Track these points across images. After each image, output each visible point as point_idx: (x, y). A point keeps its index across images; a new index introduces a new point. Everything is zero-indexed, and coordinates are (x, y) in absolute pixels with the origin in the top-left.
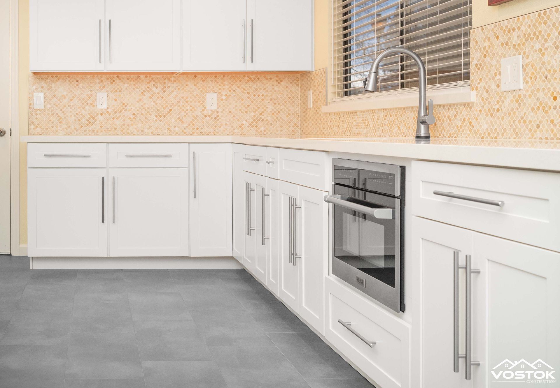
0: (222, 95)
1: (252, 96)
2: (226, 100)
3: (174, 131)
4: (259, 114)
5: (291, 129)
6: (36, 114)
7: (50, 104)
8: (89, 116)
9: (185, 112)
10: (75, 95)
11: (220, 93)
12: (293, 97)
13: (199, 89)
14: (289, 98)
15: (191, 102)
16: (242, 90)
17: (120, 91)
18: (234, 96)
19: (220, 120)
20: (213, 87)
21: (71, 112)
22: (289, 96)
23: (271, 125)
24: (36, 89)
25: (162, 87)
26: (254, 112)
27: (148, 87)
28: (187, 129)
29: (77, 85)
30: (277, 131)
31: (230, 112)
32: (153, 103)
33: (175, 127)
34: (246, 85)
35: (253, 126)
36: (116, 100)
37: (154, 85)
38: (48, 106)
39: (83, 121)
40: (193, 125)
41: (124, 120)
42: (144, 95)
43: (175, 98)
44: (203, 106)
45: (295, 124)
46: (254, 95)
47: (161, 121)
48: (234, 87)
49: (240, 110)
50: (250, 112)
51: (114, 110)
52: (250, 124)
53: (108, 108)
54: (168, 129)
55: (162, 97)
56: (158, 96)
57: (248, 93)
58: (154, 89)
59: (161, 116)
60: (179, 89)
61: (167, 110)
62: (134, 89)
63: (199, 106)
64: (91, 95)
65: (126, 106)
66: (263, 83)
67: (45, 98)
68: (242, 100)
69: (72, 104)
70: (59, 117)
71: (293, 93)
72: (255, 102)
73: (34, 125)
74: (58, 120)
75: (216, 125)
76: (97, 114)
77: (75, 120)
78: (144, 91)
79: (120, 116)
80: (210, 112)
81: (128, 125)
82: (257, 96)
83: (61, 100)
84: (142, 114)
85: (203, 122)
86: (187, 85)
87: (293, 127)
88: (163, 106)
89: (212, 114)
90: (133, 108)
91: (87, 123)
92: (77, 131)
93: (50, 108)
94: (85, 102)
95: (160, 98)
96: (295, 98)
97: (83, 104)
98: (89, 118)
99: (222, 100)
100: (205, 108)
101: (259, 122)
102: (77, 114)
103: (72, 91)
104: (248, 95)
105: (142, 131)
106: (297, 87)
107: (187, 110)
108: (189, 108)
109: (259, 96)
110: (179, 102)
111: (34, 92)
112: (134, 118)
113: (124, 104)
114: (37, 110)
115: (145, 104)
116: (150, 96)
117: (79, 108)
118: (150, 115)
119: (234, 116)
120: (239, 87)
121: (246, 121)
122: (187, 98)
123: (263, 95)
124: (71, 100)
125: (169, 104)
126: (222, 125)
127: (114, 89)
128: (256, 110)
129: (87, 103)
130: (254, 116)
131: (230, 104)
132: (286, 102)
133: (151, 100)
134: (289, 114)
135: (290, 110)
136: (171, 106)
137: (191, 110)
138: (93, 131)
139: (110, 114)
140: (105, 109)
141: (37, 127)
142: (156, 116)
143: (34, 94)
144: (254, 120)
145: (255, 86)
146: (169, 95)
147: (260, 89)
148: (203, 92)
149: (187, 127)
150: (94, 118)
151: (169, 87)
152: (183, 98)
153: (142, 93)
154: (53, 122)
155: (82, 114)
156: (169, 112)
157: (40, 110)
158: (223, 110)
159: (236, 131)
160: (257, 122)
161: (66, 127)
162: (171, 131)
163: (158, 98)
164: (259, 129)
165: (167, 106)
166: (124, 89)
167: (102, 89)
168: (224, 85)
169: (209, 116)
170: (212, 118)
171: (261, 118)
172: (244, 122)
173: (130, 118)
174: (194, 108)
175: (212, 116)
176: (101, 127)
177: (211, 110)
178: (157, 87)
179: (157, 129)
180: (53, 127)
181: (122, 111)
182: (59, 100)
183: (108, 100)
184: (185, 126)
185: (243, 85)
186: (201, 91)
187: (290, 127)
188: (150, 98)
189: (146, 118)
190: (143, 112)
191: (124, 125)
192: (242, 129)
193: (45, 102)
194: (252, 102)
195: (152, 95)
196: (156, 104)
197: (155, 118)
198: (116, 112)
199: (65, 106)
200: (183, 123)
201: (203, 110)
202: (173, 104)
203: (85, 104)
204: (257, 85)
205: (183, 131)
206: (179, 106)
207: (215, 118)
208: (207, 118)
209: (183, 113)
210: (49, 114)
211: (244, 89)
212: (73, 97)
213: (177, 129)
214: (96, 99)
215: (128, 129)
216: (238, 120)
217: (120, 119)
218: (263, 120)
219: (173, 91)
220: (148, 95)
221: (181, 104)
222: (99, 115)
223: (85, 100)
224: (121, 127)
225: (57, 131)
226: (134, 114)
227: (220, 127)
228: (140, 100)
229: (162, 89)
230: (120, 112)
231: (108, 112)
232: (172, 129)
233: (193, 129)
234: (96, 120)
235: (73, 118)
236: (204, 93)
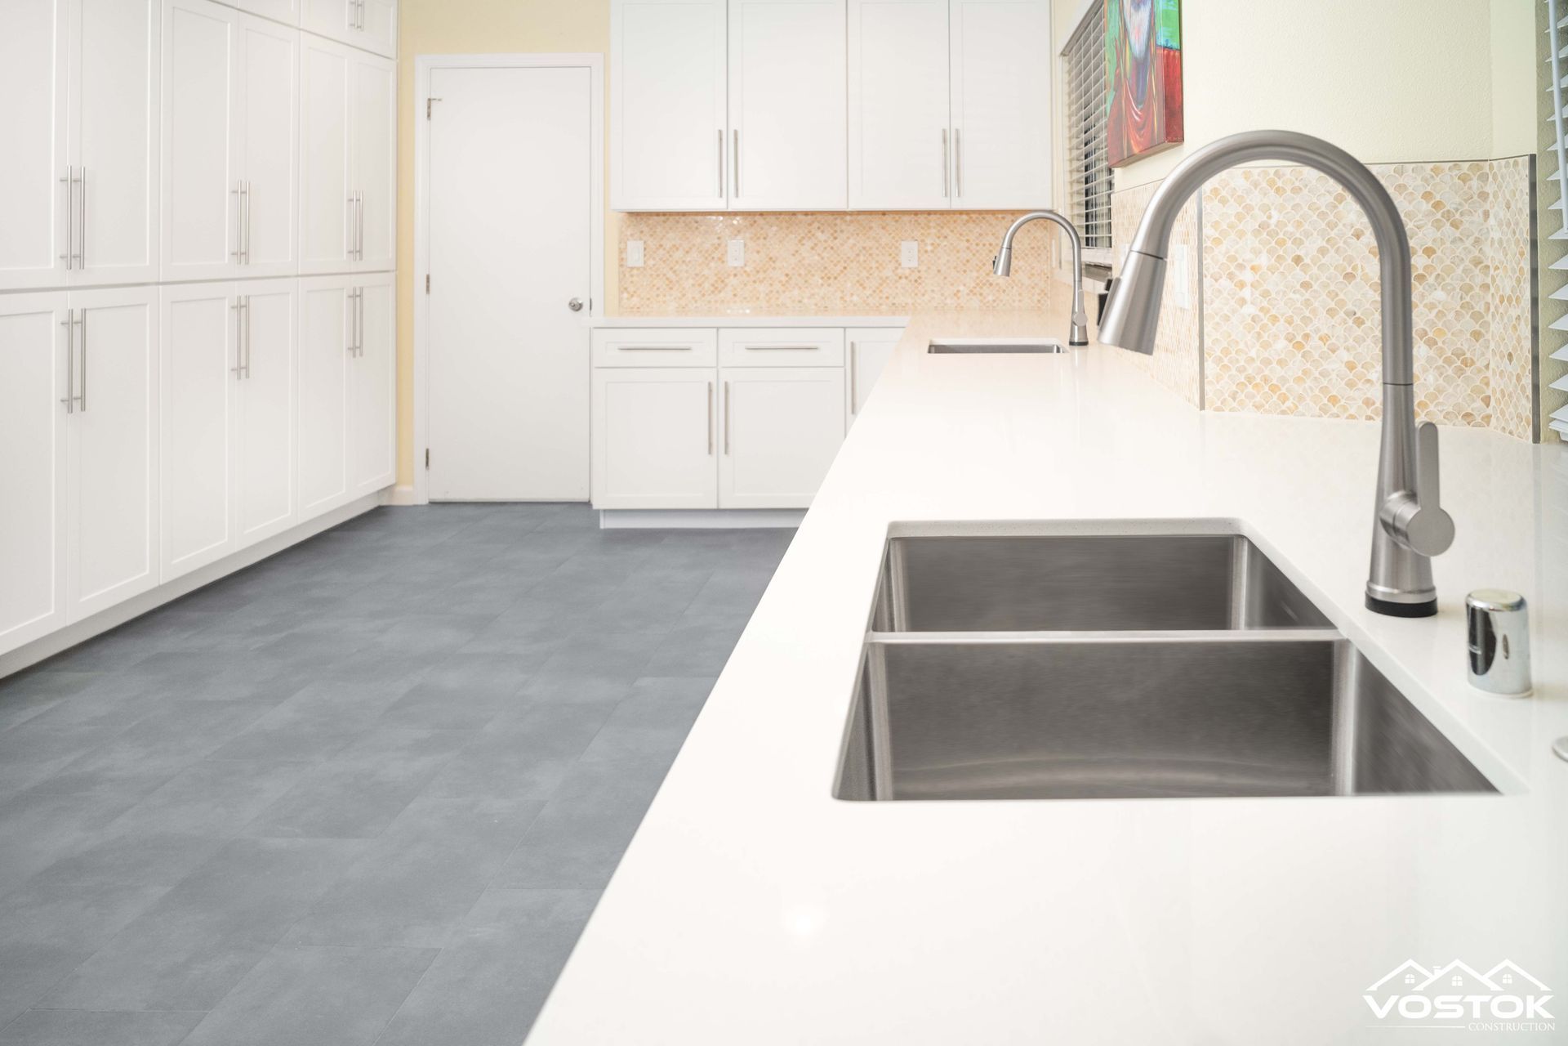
0: (926, 245)
1: (974, 246)
2: (932, 251)
3: (851, 301)
4: (984, 275)
5: (1036, 297)
6: (632, 276)
7: (654, 259)
8: (715, 278)
9: (868, 271)
10: (694, 245)
11: (923, 241)
12: (1039, 248)
13: (890, 234)
14: (1033, 248)
15: (878, 255)
16: (958, 235)
17: (765, 238)
18: (945, 246)
19: (923, 284)
20: (912, 231)
21: (687, 272)
22: (1032, 245)
23: (1004, 291)
24: (632, 235)
25: (832, 231)
26: (978, 271)
27: (810, 232)
28: (871, 299)
29: (697, 228)
30: (1014, 301)
31: (939, 271)
32: (816, 257)
33: (852, 295)
34: (964, 228)
35: (975, 294)
36: (758, 252)
37: (819, 228)
38: (651, 262)
39: (706, 285)
40: (881, 291)
41: (771, 285)
42: (803, 245)
43: (851, 248)
44: (897, 261)
45: (1042, 291)
46: (977, 245)
47: (829, 285)
48: (946, 231)
49: (955, 268)
50: (971, 271)
51: (755, 268)
52: (971, 291)
53: (745, 265)
54: (842, 298)
55: (832, 248)
56: (826, 245)
57: (968, 241)
58: (819, 234)
59: (829, 278)
60: (858, 234)
61: (839, 268)
62: (787, 235)
63: (890, 262)
64: (719, 245)
65: (774, 262)
66: (991, 225)
67: (645, 249)
68: (958, 252)
69: (688, 259)
70: (667, 279)
71: (1038, 241)
72: (977, 255)
73: (628, 293)
74: (667, 285)
75: (916, 291)
76: (729, 275)
77: (693, 285)
78: (803, 238)
79: (764, 278)
80: (907, 272)
81: (778, 292)
82: (981, 245)
83: (671, 253)
84: (800, 275)
85: (897, 288)
86: (871, 228)
87: (1039, 294)
88: (832, 262)
89: (910, 275)
90: (785, 265)
91: (712, 289)
92: (696, 301)
93: (654, 265)
94: (710, 255)
95: (829, 248)
96: (1042, 248)
97: (706, 258)
98: (716, 281)
99: (926, 251)
100: (900, 264)
101: (984, 288)
102: (697, 275)
103: (687, 238)
104: (966, 244)
105: (800, 302)
106: (1045, 232)
107: (871, 268)
108: (874, 265)
109: (984, 245)
110: (858, 255)
111: (628, 239)
112: (787, 281)
113: (771, 258)
114: (632, 268)
115: (804, 258)
116: (812, 245)
117: (700, 265)
118: (813, 275)
119: (945, 278)
120: (952, 231)
121: (964, 285)
122: (871, 248)
123: (991, 245)
124: (687, 252)
125: (842, 258)
126: (926, 291)
127: (755, 235)
128: (981, 268)
129: (713, 258)
130: (978, 278)
131: (939, 258)
132: (1026, 255)
133: (814, 252)
134: (1033, 275)
135: (1033, 268)
136: (845, 262)
137: (877, 268)
138: (723, 301)
139: (748, 275)
140: (742, 268)
141: (632, 296)
142: (822, 278)
143: (628, 243)
144: (978, 284)
145: (978, 229)
146: (842, 245)
147: (987, 234)
148: (897, 238)
149: (871, 295)
150: (723, 281)
151: (842, 231)
152: (864, 248)
153: (800, 241)
154: (658, 289)
155: (704, 275)
156: (842, 271)
157: (638, 269)
158: (929, 268)
159: (948, 301)
160: (981, 288)
161: (679, 295)
162: (846, 301)
163: (825, 248)
164: (985, 298)
165: (839, 262)
166: (770, 235)
167: (736, 235)
168: (929, 228)
169: (906, 278)
170: (911, 281)
171: (988, 281)
172: (961, 288)
173: (780, 282)
174: (881, 265)
175: (910, 278)
176: (735, 295)
177: (910, 268)
178: (823, 232)
179: (823, 298)
180: (658, 296)
181: (768, 269)
182: (668, 252)
183: (745, 252)
184: (868, 292)
185: (959, 228)
186: (893, 238)
187: (1033, 295)
188: (813, 248)
189: (806, 281)
190: (802, 272)
191: (771, 292)
192: (958, 298)
193: (645, 255)
194: (974, 255)
195: (816, 245)
196: (823, 258)
197: (820, 281)
198: (758, 272)
199: (677, 262)
200: (864, 288)
201: (896, 268)
202: (849, 258)
203: (710, 258)
204: (981, 227)
205: (864, 301)
206: (858, 262)
207: (916, 281)
208: (903, 281)
209: (865, 274)
210: (651, 275)
211: (961, 235)
212: (691, 248)
213: (855, 298)
214: (726, 252)
215: (777, 298)
216: (952, 285)
217: (765, 282)
218: (991, 285)
219: (848, 238)
220: (809, 244)
221: (862, 258)
222: (732, 277)
223: (710, 252)
224: (767, 294)
225: (664, 302)
226: (787, 275)
227: (923, 295)
228: (797, 251)
229: (832, 234)
230: (765, 272)
231: (745, 272)
232: (848, 298)
233: (881, 298)
234: (726, 285)
235: (691, 281)
236: (897, 241)
